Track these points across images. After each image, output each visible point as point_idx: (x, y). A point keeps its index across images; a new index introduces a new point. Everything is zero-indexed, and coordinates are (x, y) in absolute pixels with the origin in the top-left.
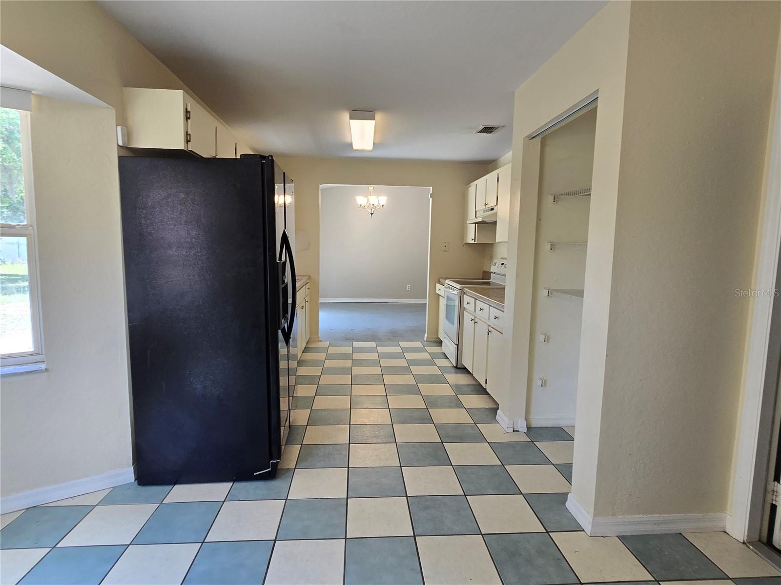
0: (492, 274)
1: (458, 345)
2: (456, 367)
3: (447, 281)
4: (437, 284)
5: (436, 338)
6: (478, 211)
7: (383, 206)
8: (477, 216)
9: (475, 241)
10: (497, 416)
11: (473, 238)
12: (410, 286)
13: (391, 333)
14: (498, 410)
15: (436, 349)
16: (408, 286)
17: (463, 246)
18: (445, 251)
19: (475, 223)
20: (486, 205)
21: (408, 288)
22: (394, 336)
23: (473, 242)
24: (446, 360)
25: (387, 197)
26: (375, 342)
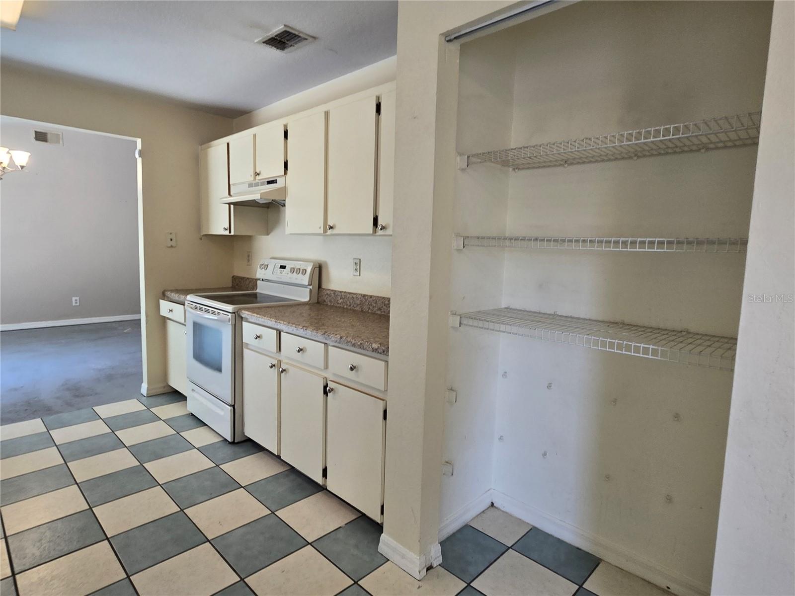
0: (258, 281)
1: (234, 406)
2: (233, 443)
3: (190, 297)
4: (160, 300)
5: (164, 387)
6: (234, 185)
7: (22, 167)
8: (231, 193)
9: (230, 232)
10: (380, 544)
11: (227, 226)
12: (78, 298)
13: (68, 389)
14: (382, 534)
15: (171, 410)
16: (74, 299)
17: (201, 239)
18: (172, 246)
19: (230, 204)
20: (257, 174)
21: (74, 302)
22: (77, 396)
23: (227, 233)
24: (202, 430)
25: (29, 154)
26: (39, 420)
